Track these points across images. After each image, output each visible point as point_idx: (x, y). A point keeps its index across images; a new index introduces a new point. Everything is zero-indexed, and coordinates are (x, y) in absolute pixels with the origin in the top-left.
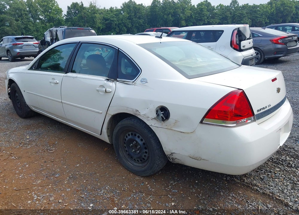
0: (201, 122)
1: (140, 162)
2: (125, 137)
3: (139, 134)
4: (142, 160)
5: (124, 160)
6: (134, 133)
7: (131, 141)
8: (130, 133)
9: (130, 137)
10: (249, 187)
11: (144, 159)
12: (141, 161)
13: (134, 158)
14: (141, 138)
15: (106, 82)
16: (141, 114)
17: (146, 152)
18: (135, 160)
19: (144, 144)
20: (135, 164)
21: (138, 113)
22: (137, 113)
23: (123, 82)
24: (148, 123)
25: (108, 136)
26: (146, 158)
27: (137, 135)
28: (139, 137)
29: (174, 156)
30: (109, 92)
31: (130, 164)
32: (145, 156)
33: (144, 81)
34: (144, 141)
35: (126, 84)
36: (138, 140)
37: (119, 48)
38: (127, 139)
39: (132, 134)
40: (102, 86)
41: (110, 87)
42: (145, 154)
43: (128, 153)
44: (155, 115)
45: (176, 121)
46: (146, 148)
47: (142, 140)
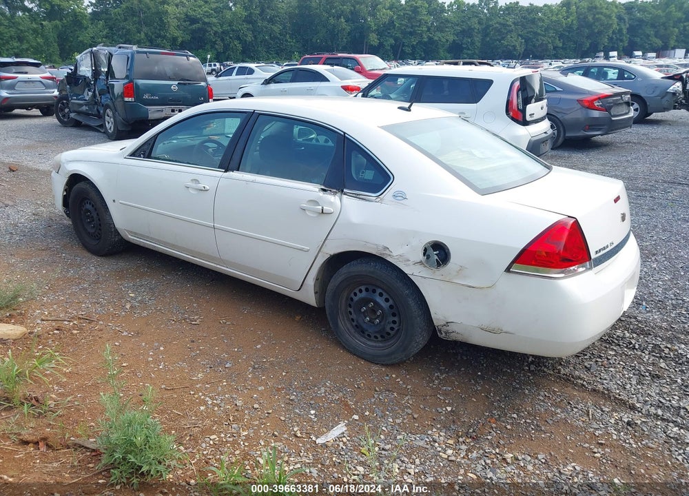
0: (508, 270)
1: (380, 339)
2: (352, 295)
3: (381, 288)
4: (385, 336)
5: (347, 336)
6: (371, 288)
7: (365, 301)
8: (363, 288)
9: (364, 294)
10: (570, 380)
11: (389, 334)
12: (382, 336)
13: (367, 333)
14: (385, 296)
15: (321, 194)
16: (394, 254)
17: (394, 322)
18: (369, 335)
19: (391, 307)
20: (369, 343)
21: (387, 252)
22: (384, 252)
23: (357, 196)
24: (407, 270)
25: (316, 293)
26: (392, 333)
27: (379, 291)
28: (381, 295)
29: (451, 328)
30: (329, 212)
31: (359, 342)
32: (392, 329)
33: (400, 196)
34: (391, 302)
35: (363, 199)
36: (381, 301)
37: (345, 133)
38: (356, 299)
39: (367, 290)
40: (316, 202)
41: (331, 204)
42: (392, 325)
43: (354, 324)
44: (421, 257)
45: (462, 268)
46: (394, 315)
47: (387, 300)
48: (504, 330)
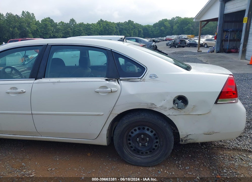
0: (216, 103)
1: (149, 153)
2: (130, 133)
3: (148, 126)
4: (152, 151)
5: (130, 156)
6: (141, 127)
7: (139, 135)
8: (137, 128)
9: (138, 132)
11: (154, 149)
12: (150, 152)
14: (150, 129)
15: (107, 82)
16: (158, 106)
17: (157, 142)
18: (142, 153)
19: (155, 135)
20: (142, 157)
21: (154, 106)
22: (152, 106)
23: (128, 80)
24: (165, 113)
25: (107, 138)
26: (156, 148)
27: (146, 128)
28: (148, 130)
29: (190, 137)
30: (116, 91)
31: (138, 158)
32: (156, 146)
33: (153, 77)
34: (154, 132)
35: (132, 81)
36: (148, 133)
37: (111, 49)
38: (133, 135)
39: (139, 129)
40: (105, 87)
41: (115, 86)
42: (156, 144)
43: (132, 149)
44: (172, 105)
45: (194, 106)
46: (156, 138)
47: (152, 132)
48: (215, 131)
